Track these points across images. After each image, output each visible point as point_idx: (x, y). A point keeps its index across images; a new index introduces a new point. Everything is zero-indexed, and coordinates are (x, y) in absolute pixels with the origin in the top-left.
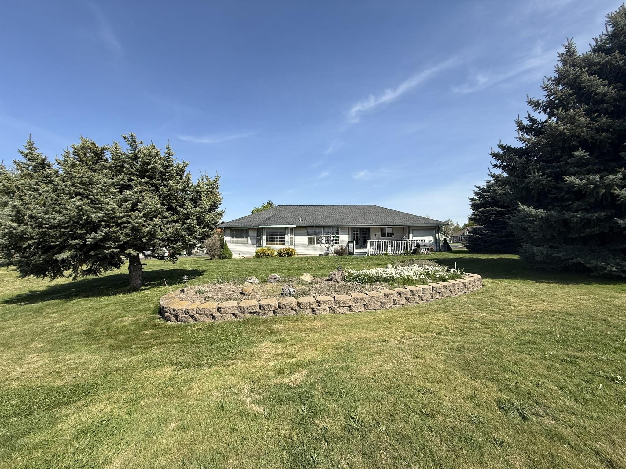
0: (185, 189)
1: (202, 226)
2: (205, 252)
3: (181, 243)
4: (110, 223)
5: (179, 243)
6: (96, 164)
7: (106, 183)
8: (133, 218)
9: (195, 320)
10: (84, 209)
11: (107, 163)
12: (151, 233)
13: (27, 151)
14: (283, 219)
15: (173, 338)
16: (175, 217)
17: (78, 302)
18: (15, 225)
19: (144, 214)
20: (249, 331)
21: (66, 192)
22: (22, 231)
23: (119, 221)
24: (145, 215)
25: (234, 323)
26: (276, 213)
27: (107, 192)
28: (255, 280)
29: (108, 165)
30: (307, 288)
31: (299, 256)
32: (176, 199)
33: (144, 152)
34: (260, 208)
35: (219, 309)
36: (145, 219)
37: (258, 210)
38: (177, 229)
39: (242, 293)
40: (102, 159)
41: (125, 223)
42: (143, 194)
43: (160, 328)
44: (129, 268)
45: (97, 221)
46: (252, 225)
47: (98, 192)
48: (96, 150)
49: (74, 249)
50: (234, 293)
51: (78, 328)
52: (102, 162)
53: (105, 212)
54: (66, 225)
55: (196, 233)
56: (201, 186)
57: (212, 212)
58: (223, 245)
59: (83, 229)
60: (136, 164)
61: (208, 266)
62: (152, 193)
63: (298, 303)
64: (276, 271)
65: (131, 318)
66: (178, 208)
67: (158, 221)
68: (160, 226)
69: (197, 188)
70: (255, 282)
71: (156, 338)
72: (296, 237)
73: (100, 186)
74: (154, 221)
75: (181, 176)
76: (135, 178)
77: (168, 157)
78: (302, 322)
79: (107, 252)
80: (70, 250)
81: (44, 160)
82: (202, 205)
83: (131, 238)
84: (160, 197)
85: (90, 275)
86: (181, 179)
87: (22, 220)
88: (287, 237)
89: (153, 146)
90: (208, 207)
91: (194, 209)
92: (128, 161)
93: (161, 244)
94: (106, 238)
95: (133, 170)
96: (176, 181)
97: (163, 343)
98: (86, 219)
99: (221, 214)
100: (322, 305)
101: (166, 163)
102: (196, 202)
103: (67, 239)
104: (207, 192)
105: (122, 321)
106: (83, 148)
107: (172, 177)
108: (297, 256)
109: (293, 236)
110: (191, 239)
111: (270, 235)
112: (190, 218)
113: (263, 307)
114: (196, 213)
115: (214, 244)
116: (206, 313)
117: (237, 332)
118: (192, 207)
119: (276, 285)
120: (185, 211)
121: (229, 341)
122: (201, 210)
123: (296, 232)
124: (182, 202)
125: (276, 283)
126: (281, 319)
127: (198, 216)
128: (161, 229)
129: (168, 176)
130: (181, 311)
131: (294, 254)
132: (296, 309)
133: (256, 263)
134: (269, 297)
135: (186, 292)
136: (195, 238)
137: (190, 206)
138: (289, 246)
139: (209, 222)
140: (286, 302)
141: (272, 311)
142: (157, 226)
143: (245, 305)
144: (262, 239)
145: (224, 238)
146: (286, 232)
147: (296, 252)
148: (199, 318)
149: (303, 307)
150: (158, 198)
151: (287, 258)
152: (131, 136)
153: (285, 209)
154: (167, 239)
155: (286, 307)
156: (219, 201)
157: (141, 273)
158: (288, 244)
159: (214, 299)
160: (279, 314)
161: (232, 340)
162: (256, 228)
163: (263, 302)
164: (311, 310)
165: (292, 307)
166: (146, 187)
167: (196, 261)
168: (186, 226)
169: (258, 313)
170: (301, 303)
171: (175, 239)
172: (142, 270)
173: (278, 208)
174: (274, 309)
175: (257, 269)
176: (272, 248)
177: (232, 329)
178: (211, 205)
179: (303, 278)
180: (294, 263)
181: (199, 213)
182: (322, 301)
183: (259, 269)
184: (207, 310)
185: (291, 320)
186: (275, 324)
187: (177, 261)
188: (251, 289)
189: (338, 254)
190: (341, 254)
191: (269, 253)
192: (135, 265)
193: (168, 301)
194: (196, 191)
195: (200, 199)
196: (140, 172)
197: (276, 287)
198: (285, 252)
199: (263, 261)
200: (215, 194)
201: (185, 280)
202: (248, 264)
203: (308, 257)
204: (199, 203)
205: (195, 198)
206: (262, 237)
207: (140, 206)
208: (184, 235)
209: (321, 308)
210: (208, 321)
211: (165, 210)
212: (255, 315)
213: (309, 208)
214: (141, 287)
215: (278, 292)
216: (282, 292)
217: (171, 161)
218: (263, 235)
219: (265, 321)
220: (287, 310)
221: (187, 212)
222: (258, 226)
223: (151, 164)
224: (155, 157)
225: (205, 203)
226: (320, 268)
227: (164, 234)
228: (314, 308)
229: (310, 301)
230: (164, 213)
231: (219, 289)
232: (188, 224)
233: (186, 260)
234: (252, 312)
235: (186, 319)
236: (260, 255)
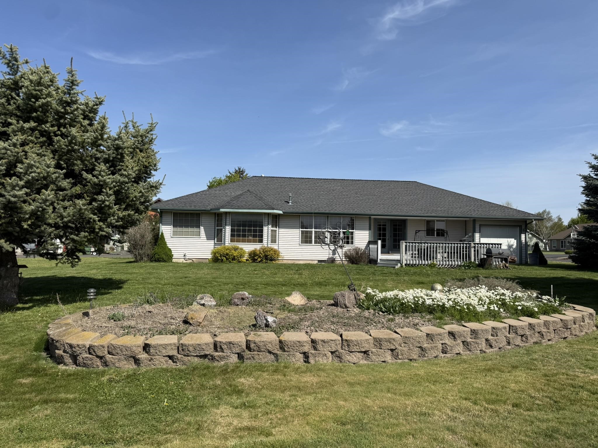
0: (96, 142)
1: (124, 206)
2: (126, 249)
3: (87, 234)
5: (82, 234)
8: (9, 188)
9: (106, 364)
12: (36, 214)
14: (261, 199)
15: (67, 392)
16: (78, 189)
19: (26, 182)
20: (195, 386)
24: (29, 184)
25: (171, 371)
26: (250, 189)
28: (210, 301)
30: (295, 317)
31: (285, 262)
32: (81, 158)
33: (31, 77)
34: (222, 179)
35: (146, 347)
36: (28, 191)
37: (220, 183)
38: (81, 209)
39: (186, 322)
42: (27, 148)
43: (46, 375)
46: (209, 208)
50: (172, 321)
55: (112, 218)
56: (125, 138)
57: (142, 184)
58: (158, 239)
60: (17, 98)
61: (131, 274)
62: (41, 146)
63: (280, 342)
64: (245, 285)
66: (84, 174)
67: (49, 195)
68: (52, 204)
69: (117, 142)
70: (210, 304)
71: (40, 392)
72: (282, 231)
74: (44, 194)
76: (14, 121)
77: (71, 87)
78: (285, 375)
82: (125, 170)
84: (54, 155)
86: (91, 125)
88: (267, 230)
89: (46, 68)
90: (134, 175)
91: (111, 176)
93: (52, 234)
95: (10, 108)
96: (83, 129)
99: (156, 187)
100: (319, 347)
101: (67, 98)
102: (113, 165)
104: (134, 149)
107: (75, 122)
108: (282, 262)
109: (277, 228)
110: (104, 226)
111: (239, 226)
112: (103, 192)
113: (220, 346)
114: (114, 184)
115: (143, 237)
116: (124, 353)
117: (175, 387)
118: (108, 173)
119: (244, 310)
120: (96, 180)
121: (161, 402)
122: (122, 179)
123: (282, 222)
124: (91, 165)
125: (244, 307)
126: (250, 369)
127: (117, 190)
128: (54, 208)
129: (70, 119)
130: (83, 349)
131: (278, 258)
132: (277, 352)
133: (213, 271)
134: (231, 329)
135: (92, 317)
136: (110, 225)
137: (104, 171)
138: (269, 245)
139: (135, 199)
140: (259, 340)
141: (235, 354)
142: (48, 204)
143: (190, 343)
144: (225, 230)
145: (159, 228)
146: (265, 221)
147: (281, 255)
148: (113, 360)
149: (288, 350)
150: (52, 156)
151: (265, 265)
152: (10, 50)
153: (265, 183)
154: (64, 226)
155: (259, 348)
156: (153, 165)
157: (17, 281)
158: (268, 241)
159: (139, 331)
160: (247, 359)
161: (166, 400)
162: (215, 213)
163: (222, 338)
164: (302, 355)
165: (269, 349)
166: (32, 136)
167: (110, 264)
168: (96, 205)
169: (212, 356)
170: (285, 342)
171: (76, 226)
172: (19, 275)
173: (254, 180)
174: (239, 352)
175: (214, 281)
176: (240, 247)
177: (167, 383)
178: (139, 170)
179: (289, 299)
180: (276, 274)
181: (118, 184)
182: (320, 341)
183: (217, 282)
184: (127, 348)
185: (267, 371)
186: (240, 377)
187: (79, 263)
188: (203, 316)
189: (350, 262)
190: (355, 262)
191: (235, 255)
192: (9, 266)
193: (61, 329)
194: (115, 146)
195: (122, 160)
196: (22, 112)
197: (245, 313)
198: (262, 254)
199: (225, 268)
200: (146, 152)
201: (91, 296)
202: (198, 272)
203: (300, 264)
204: (119, 167)
205: (113, 158)
206: (225, 229)
207: (21, 168)
208: (92, 220)
209: (319, 352)
210: (127, 366)
211: (62, 176)
212: (206, 359)
213: (305, 182)
214: (17, 304)
215: (248, 321)
216: (255, 323)
217: (74, 94)
218: (226, 225)
219: (222, 371)
220: (261, 353)
221: (99, 181)
222: (219, 209)
223: (41, 98)
224: (49, 86)
225: (131, 168)
226: (320, 284)
227: (58, 217)
228: (306, 353)
229: (301, 340)
230: (59, 181)
231: (147, 314)
232: (99, 201)
233: (93, 261)
234: (202, 354)
235: (90, 362)
236: (219, 258)
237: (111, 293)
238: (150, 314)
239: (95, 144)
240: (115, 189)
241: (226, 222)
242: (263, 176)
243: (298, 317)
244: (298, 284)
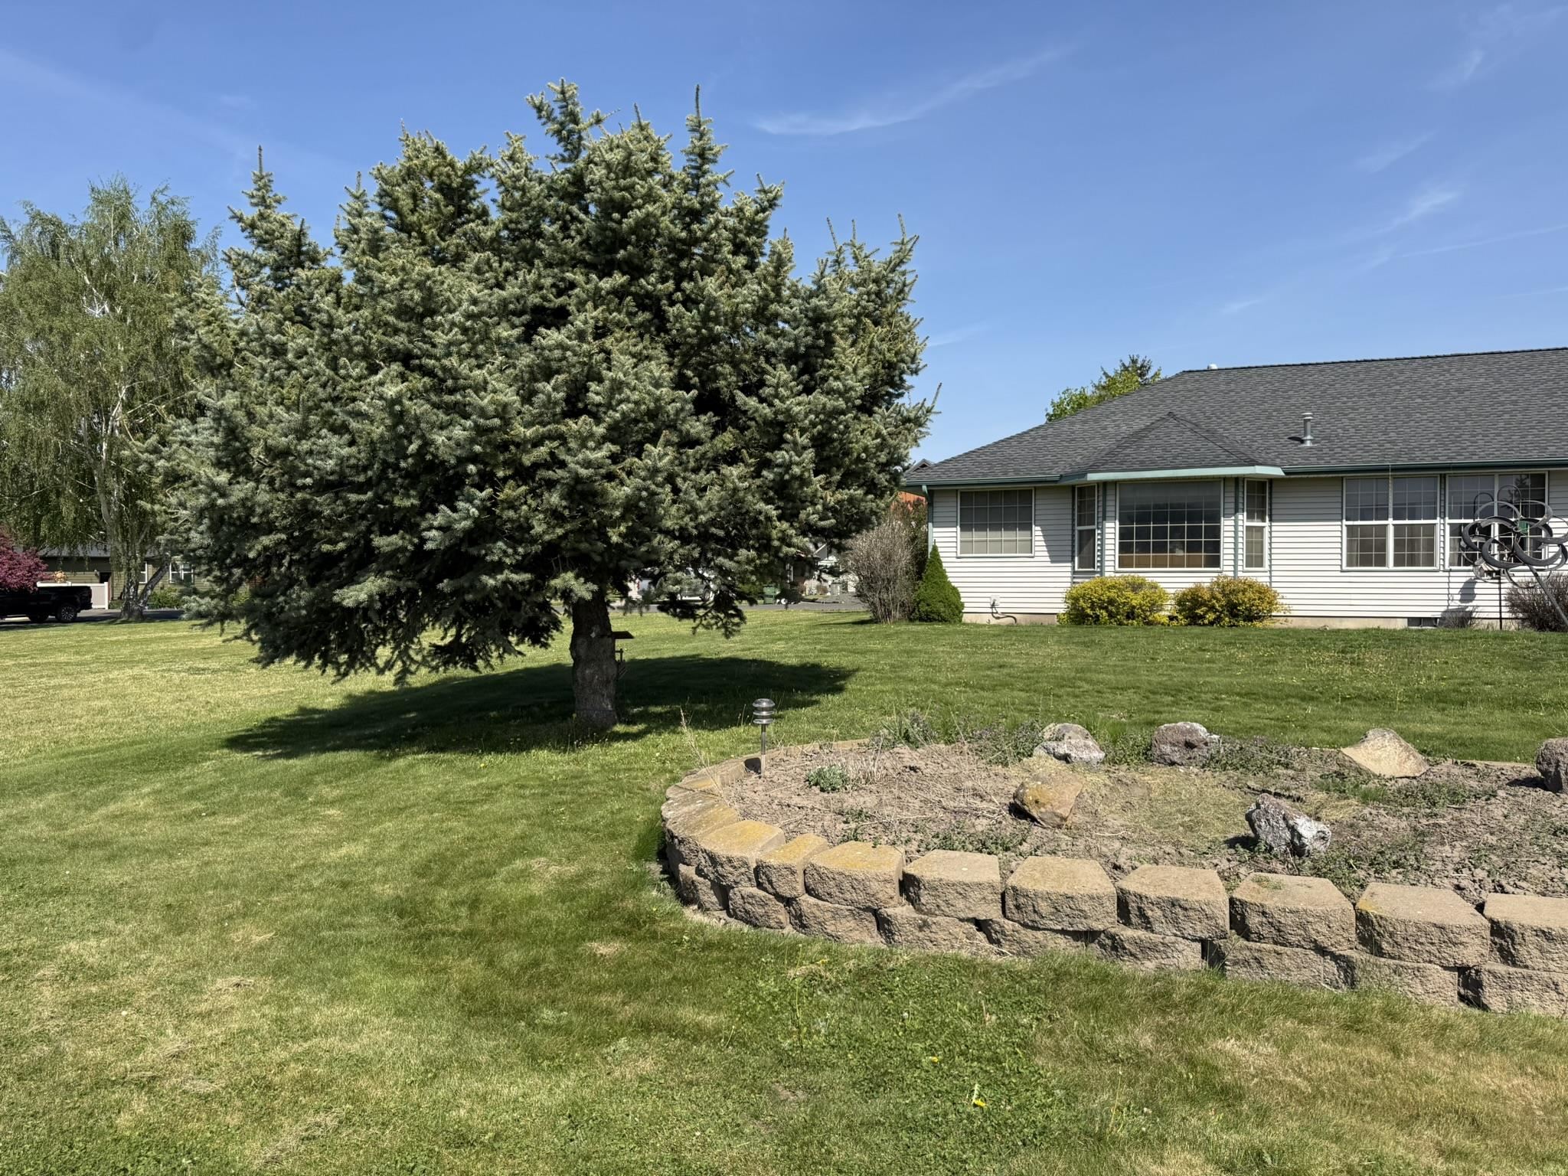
0: (765, 308)
1: (837, 477)
2: (852, 589)
3: (753, 553)
4: (496, 466)
5: (743, 553)
6: (452, 232)
7: (475, 302)
8: (573, 445)
9: (800, 921)
10: (408, 411)
11: (485, 223)
12: (637, 507)
13: (251, 213)
14: (1211, 435)
15: (700, 1002)
16: (727, 439)
17: (411, 766)
18: (223, 478)
19: (610, 428)
20: (1065, 1043)
21: (356, 349)
22: (243, 501)
23: (527, 460)
24: (615, 434)
25: (986, 974)
26: (1175, 410)
27: (482, 342)
28: (1086, 748)
29: (488, 233)
30: (1395, 824)
31: (1295, 623)
32: (733, 357)
33: (608, 157)
34: (1089, 393)
35: (908, 885)
36: (615, 448)
37: (1080, 403)
38: (735, 490)
39: (1018, 811)
40: (469, 212)
41: (547, 466)
42: (608, 342)
43: (654, 936)
44: (573, 647)
45: (453, 461)
46: (1055, 474)
47: (450, 344)
48: (449, 176)
49: (391, 568)
50: (977, 803)
51: (385, 879)
52: (468, 221)
53: (475, 422)
54: (362, 478)
55: (810, 509)
56: (833, 287)
57: (880, 411)
58: (924, 563)
59: (413, 493)
60: (582, 216)
61: (863, 653)
62: (641, 336)
63: (1362, 918)
65: (560, 863)
66: (740, 397)
67: (661, 458)
68: (670, 479)
69: (814, 301)
70: (1085, 756)
71: (636, 989)
72: (1279, 527)
73: (457, 317)
74: (649, 456)
75: (751, 255)
76: (579, 278)
77: (699, 168)
78: (1395, 1050)
79: (491, 582)
80: (380, 573)
81: (299, 236)
82: (837, 378)
83: (568, 527)
84: (672, 356)
85: (455, 663)
86: (751, 267)
87: (244, 461)
88: (1233, 529)
89: (642, 128)
90: (860, 389)
91: (804, 398)
92: (555, 207)
93: (676, 557)
94: (485, 530)
95: (569, 244)
96: (733, 279)
97: (659, 1027)
98: (420, 453)
99: (918, 422)
100: (1528, 951)
101: (692, 200)
102: (808, 369)
103: (369, 531)
104: (858, 317)
105: (524, 875)
106: (410, 174)
107: (715, 261)
108: (1285, 626)
109: (1264, 520)
110: (792, 532)
111: (1143, 518)
112: (786, 442)
113: (1139, 908)
114: (812, 416)
115: (888, 558)
116: (848, 896)
117: (1004, 1038)
118: (795, 390)
119: (1197, 782)
120: (767, 410)
121: (963, 1090)
122: (830, 403)
123: (1280, 502)
124: (756, 372)
125: (1196, 770)
126: (1252, 1002)
127: (819, 433)
128: (676, 490)
129: (701, 255)
130: (743, 870)
131: (1270, 611)
132: (1348, 953)
133: (1073, 649)
134: (1168, 850)
135: (767, 774)
136: (808, 529)
137: (785, 385)
138: (1240, 574)
139: (864, 455)
140: (1281, 905)
141: (1193, 940)
142: (660, 479)
143: (1041, 888)
144: (1102, 534)
145: (927, 534)
146: (1226, 501)
147: (1281, 601)
148: (818, 914)
149: (1396, 951)
150: (664, 358)
151: (1231, 632)
152: (560, 96)
153: (1223, 387)
154: (699, 536)
155: (1279, 931)
156: (908, 359)
157: (612, 671)
158: (1235, 560)
159: (886, 828)
160: (1235, 963)
161: (976, 1087)
162: (1073, 487)
163: (1142, 884)
164: (1452, 977)
165: (1320, 939)
166: (620, 312)
167: (815, 627)
168: (771, 476)
169: (1112, 937)
170: (1383, 923)
171: (728, 533)
172: (618, 657)
173: (1185, 382)
174: (1205, 935)
175: (1080, 679)
176: (1149, 580)
177: (975, 1014)
178: (874, 376)
179: (1358, 754)
180: (1274, 662)
181: (822, 417)
182: (1528, 933)
183: (1089, 682)
184: (857, 884)
185: (1320, 1020)
186: (1223, 1034)
187: (743, 626)
188: (1070, 796)
189: (1533, 625)
190: (1553, 624)
191: (1134, 603)
192: (593, 635)
193: (692, 807)
194: (810, 314)
195: (828, 351)
196: (596, 252)
197: (1200, 793)
198: (1218, 600)
199: (1107, 641)
200: (890, 324)
201: (763, 717)
202: (1034, 651)
203: (1347, 632)
204: (822, 372)
205: (808, 347)
206: (1102, 529)
207: (597, 394)
208: (762, 518)
209: (1525, 971)
210: (856, 935)
211: (689, 407)
212: (1095, 945)
213: (1356, 374)
214: (614, 724)
215: (1217, 824)
216: (1245, 830)
217: (708, 185)
218: (1104, 518)
219: (1154, 996)
220: (1288, 950)
221: (776, 413)
222: (1084, 475)
223: (632, 209)
224: (650, 173)
225: (851, 369)
226: (1439, 699)
227: (687, 512)
228: (1469, 968)
229: (1447, 922)
230: (684, 421)
231: (906, 776)
232: (778, 466)
233: (781, 619)
234: (1081, 928)
235: (761, 911)
236: (1089, 611)
237: (817, 702)
238: (914, 776)
239: (763, 315)
240: (815, 431)
241: (1104, 512)
242: (1214, 367)
243: (1404, 824)
244: (1359, 697)
